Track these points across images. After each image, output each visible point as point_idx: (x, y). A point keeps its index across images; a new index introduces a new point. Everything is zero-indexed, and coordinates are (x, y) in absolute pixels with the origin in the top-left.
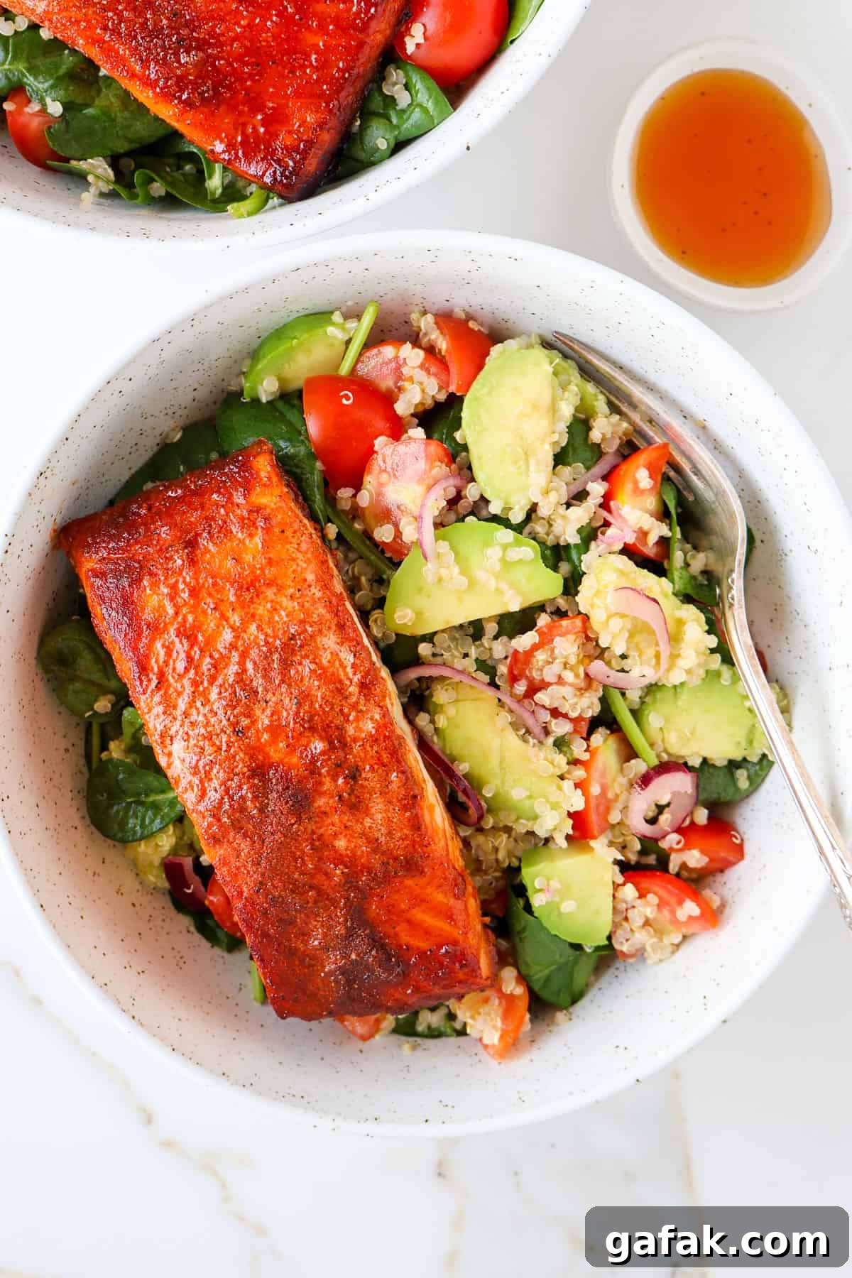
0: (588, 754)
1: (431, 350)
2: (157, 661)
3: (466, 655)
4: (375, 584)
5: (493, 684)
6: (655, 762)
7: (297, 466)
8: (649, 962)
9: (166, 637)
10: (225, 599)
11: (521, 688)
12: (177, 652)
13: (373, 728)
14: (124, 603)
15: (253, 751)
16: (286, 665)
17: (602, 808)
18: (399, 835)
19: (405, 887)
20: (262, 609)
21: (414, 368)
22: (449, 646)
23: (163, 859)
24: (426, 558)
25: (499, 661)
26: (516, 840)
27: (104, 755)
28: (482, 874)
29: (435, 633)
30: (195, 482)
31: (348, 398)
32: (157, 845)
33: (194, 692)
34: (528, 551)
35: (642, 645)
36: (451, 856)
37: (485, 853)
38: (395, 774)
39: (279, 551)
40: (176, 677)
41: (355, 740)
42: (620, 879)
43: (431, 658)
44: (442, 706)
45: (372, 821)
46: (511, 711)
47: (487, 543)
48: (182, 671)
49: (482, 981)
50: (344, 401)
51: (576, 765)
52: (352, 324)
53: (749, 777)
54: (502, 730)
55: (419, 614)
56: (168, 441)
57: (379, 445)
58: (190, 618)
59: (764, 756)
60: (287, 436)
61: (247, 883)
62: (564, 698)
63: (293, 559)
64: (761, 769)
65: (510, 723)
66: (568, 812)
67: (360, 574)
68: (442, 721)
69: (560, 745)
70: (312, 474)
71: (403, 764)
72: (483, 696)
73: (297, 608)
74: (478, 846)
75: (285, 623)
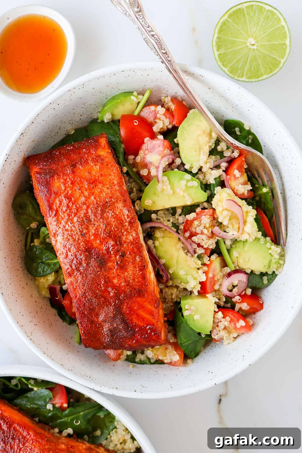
0: (209, 262)
1: (168, 110)
2: (56, 206)
3: (169, 221)
4: (138, 192)
5: (177, 232)
6: (234, 269)
7: (115, 145)
8: (224, 343)
9: (60, 198)
10: (84, 186)
11: (187, 234)
12: (64, 203)
13: (132, 239)
14: (46, 184)
15: (87, 242)
16: (103, 212)
17: (212, 283)
18: (137, 280)
19: (137, 301)
20: (97, 191)
21: (161, 115)
22: (163, 216)
23: (49, 285)
24: (158, 182)
25: (181, 224)
26: (179, 292)
27: (32, 244)
28: (166, 303)
29: (158, 211)
30: (77, 145)
31: (136, 123)
32: (47, 280)
33: (68, 218)
34: (195, 183)
35: (234, 223)
36: (155, 292)
37: (168, 296)
38: (138, 257)
39: (105, 171)
40: (62, 212)
41: (125, 242)
42: (217, 310)
43: (156, 220)
44: (158, 238)
45: (128, 274)
46: (183, 243)
47: (181, 179)
48: (65, 210)
49: (161, 341)
50: (135, 124)
51: (204, 266)
52: (140, 97)
53: (268, 280)
54: (179, 250)
55: (154, 202)
56: (69, 133)
57: (146, 141)
58: (70, 192)
59: (274, 272)
60: (112, 134)
61: (79, 292)
62: (203, 239)
63: (110, 175)
64: (273, 277)
65: (182, 247)
66: (200, 281)
67: (133, 187)
68: (157, 243)
69: (199, 258)
70: (120, 148)
71: (142, 253)
72: (173, 236)
73: (109, 192)
74: (166, 292)
75: (104, 197)
